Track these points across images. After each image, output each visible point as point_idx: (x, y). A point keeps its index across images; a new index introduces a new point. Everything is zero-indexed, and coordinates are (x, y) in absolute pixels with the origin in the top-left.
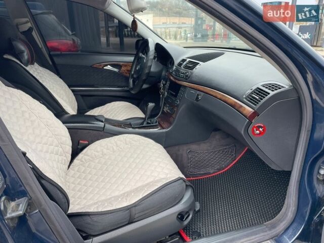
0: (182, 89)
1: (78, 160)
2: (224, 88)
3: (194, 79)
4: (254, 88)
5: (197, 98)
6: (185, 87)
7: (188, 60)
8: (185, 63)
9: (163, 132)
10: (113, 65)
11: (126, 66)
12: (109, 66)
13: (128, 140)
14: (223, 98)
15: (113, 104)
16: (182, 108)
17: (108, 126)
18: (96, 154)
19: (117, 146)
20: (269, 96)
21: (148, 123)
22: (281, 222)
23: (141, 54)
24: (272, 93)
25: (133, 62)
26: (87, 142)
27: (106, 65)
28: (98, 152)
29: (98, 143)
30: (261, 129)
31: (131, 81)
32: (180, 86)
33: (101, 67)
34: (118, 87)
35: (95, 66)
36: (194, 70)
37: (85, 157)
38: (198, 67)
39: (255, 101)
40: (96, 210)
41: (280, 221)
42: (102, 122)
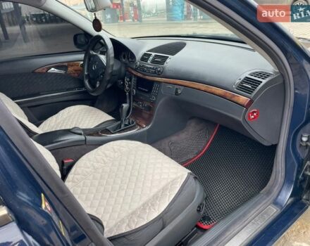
0: (155, 85)
1: (69, 182)
2: (207, 80)
3: (168, 74)
4: (242, 78)
5: (176, 92)
6: (159, 82)
7: (153, 54)
8: (151, 58)
9: (144, 131)
10: (57, 67)
11: (72, 66)
12: (53, 69)
13: (115, 147)
14: (209, 90)
15: (67, 109)
16: (160, 104)
17: (89, 138)
18: (87, 170)
19: (106, 156)
20: (262, 84)
21: (126, 125)
22: (275, 187)
23: (92, 52)
24: (264, 81)
25: (84, 61)
26: (71, 161)
27: (50, 68)
28: (89, 168)
29: (84, 157)
30: (255, 114)
31: (86, 82)
32: (153, 82)
33: (45, 71)
34: (67, 90)
35: (37, 71)
36: (165, 64)
37: (76, 176)
38: (168, 60)
39: (249, 91)
40: (128, 229)
41: (273, 186)
42: (81, 134)
